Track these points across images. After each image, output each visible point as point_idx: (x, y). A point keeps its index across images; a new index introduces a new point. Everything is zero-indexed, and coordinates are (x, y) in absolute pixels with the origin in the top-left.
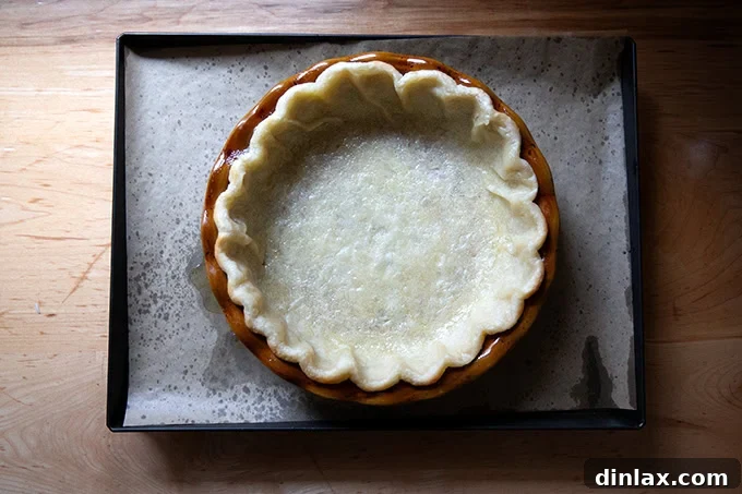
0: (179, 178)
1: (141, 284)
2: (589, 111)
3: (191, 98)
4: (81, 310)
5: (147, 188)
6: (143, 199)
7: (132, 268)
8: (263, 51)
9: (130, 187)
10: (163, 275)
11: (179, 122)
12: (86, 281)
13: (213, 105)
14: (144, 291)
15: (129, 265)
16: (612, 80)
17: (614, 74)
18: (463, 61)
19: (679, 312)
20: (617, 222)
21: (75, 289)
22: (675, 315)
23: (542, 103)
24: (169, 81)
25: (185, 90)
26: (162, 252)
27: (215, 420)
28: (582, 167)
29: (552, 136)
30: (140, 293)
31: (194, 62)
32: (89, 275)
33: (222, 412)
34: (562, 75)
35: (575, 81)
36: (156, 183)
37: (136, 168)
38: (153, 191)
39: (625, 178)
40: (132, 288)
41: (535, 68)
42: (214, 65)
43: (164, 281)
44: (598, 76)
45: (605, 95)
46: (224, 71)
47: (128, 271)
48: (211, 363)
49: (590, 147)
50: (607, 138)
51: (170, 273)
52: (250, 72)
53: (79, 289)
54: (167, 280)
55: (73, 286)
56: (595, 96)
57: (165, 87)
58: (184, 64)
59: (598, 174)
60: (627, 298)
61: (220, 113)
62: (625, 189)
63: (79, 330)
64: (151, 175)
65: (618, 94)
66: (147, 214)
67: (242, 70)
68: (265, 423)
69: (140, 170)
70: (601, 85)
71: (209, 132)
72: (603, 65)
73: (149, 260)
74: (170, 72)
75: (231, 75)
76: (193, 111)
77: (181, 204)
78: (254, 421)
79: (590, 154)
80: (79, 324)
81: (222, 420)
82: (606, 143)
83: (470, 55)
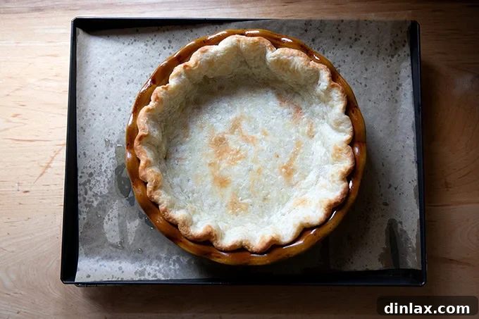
0: (113, 116)
1: (87, 187)
2: (388, 67)
3: (120, 63)
4: (46, 188)
5: (91, 123)
6: (88, 130)
7: (81, 177)
8: (168, 30)
9: (79, 123)
10: (102, 181)
11: (112, 79)
12: (49, 169)
13: (135, 67)
14: (89, 192)
15: (79, 174)
16: (404, 46)
17: (405, 41)
18: (301, 34)
19: (450, 186)
20: (408, 142)
21: (42, 174)
22: (447, 187)
23: (357, 62)
24: (106, 52)
25: (115, 58)
26: (101, 166)
27: (137, 278)
28: (384, 105)
29: (363, 84)
30: (86, 193)
31: (122, 39)
32: (52, 165)
33: (142, 273)
34: (369, 42)
35: (378, 46)
36: (97, 120)
37: (84, 110)
38: (95, 125)
39: (413, 112)
40: (81, 190)
41: (351, 38)
42: (135, 41)
43: (103, 186)
44: (394, 42)
45: (399, 55)
46: (142, 45)
47: (78, 178)
48: (134, 240)
49: (389, 91)
50: (400, 85)
51: (106, 180)
52: (159, 45)
53: (44, 174)
54: (105, 185)
55: (41, 172)
56: (393, 56)
57: (103, 56)
58: (115, 40)
59: (395, 109)
60: (415, 193)
61: (139, 72)
62: (414, 119)
63: (44, 201)
64: (93, 114)
65: (408, 55)
66: (91, 141)
67: (154, 44)
68: (171, 280)
69: (86, 111)
70: (396, 48)
71: (132, 85)
72: (397, 35)
73: (93, 171)
74: (106, 46)
75: (147, 48)
76: (122, 71)
77: (114, 134)
78: (163, 279)
79: (389, 96)
80: (45, 197)
81: (142, 278)
82: (400, 88)
83: (306, 31)
